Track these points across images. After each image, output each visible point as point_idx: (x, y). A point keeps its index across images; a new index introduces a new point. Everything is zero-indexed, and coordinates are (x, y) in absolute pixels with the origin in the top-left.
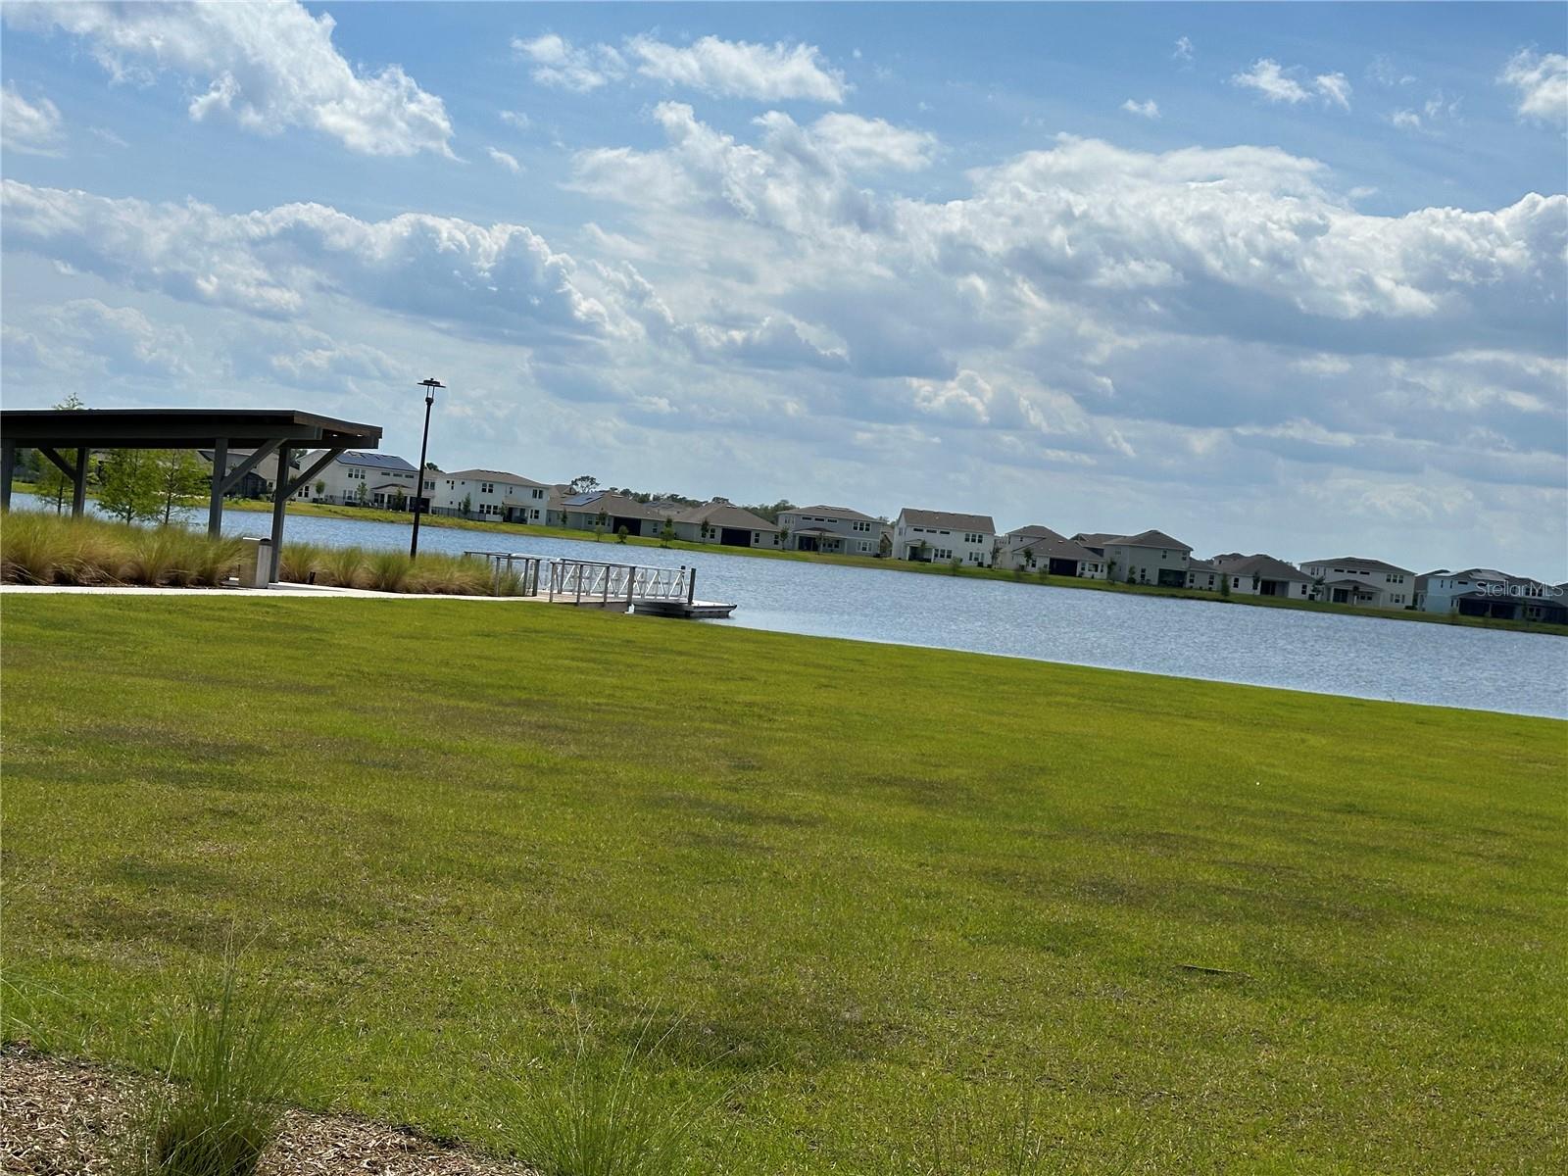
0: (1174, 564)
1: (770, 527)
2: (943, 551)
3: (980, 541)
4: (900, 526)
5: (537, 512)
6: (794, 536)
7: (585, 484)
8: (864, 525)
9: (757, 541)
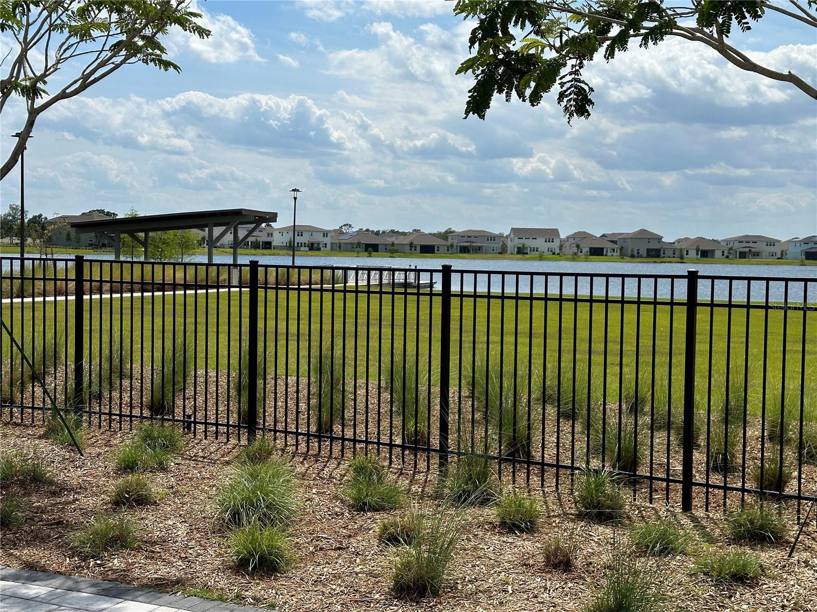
0: (654, 245)
1: (445, 243)
2: (534, 248)
3: (553, 242)
4: (511, 237)
5: (326, 244)
6: (457, 246)
7: (346, 228)
8: (493, 238)
9: (438, 250)
